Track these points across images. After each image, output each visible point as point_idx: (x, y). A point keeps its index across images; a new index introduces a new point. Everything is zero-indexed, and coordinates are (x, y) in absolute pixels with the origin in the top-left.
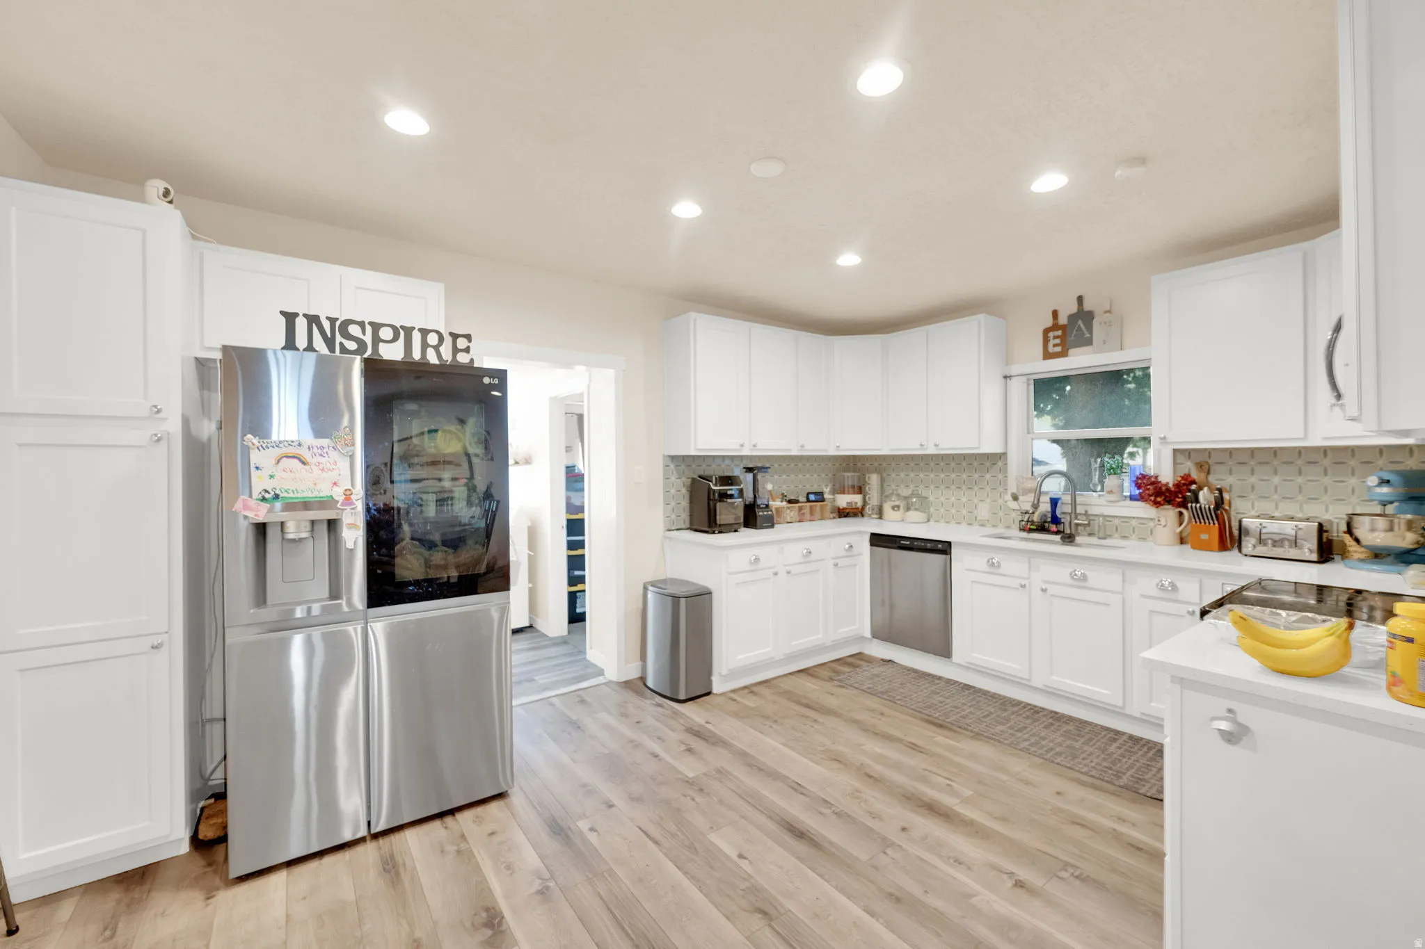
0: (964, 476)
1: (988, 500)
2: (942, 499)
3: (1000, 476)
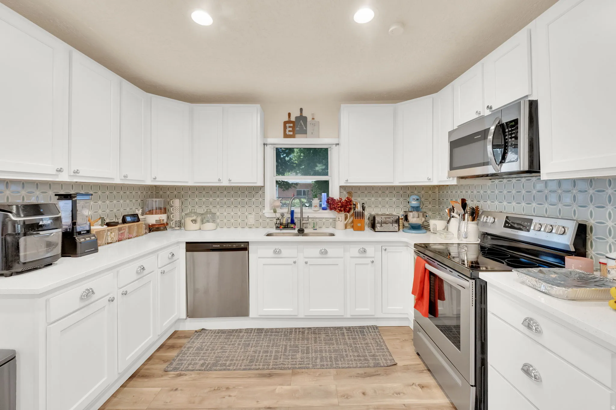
0: (239, 199)
1: (254, 213)
2: (225, 214)
3: (261, 199)
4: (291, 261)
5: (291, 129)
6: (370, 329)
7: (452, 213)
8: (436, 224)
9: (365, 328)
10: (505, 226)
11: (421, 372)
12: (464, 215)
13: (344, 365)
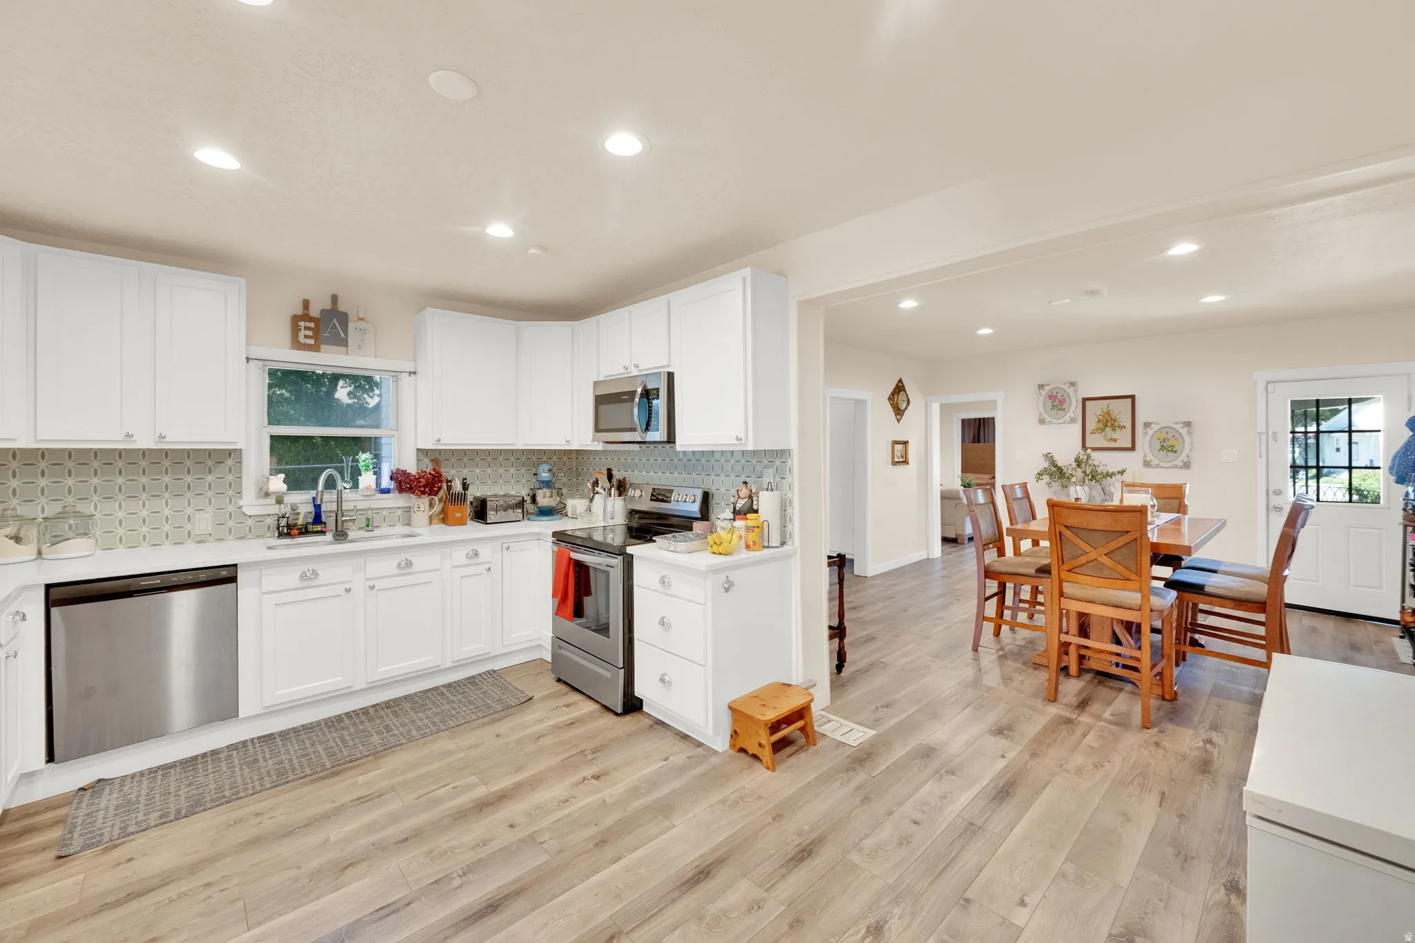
0: (168, 479)
1: (210, 509)
2: (120, 514)
3: (230, 478)
4: (340, 589)
5: (310, 333)
6: (484, 676)
7: (596, 488)
8: (576, 505)
9: (476, 678)
10: (651, 500)
11: (566, 694)
12: (610, 490)
13: (458, 723)
